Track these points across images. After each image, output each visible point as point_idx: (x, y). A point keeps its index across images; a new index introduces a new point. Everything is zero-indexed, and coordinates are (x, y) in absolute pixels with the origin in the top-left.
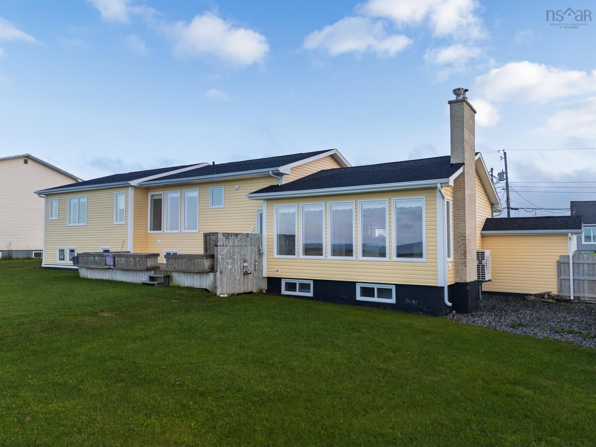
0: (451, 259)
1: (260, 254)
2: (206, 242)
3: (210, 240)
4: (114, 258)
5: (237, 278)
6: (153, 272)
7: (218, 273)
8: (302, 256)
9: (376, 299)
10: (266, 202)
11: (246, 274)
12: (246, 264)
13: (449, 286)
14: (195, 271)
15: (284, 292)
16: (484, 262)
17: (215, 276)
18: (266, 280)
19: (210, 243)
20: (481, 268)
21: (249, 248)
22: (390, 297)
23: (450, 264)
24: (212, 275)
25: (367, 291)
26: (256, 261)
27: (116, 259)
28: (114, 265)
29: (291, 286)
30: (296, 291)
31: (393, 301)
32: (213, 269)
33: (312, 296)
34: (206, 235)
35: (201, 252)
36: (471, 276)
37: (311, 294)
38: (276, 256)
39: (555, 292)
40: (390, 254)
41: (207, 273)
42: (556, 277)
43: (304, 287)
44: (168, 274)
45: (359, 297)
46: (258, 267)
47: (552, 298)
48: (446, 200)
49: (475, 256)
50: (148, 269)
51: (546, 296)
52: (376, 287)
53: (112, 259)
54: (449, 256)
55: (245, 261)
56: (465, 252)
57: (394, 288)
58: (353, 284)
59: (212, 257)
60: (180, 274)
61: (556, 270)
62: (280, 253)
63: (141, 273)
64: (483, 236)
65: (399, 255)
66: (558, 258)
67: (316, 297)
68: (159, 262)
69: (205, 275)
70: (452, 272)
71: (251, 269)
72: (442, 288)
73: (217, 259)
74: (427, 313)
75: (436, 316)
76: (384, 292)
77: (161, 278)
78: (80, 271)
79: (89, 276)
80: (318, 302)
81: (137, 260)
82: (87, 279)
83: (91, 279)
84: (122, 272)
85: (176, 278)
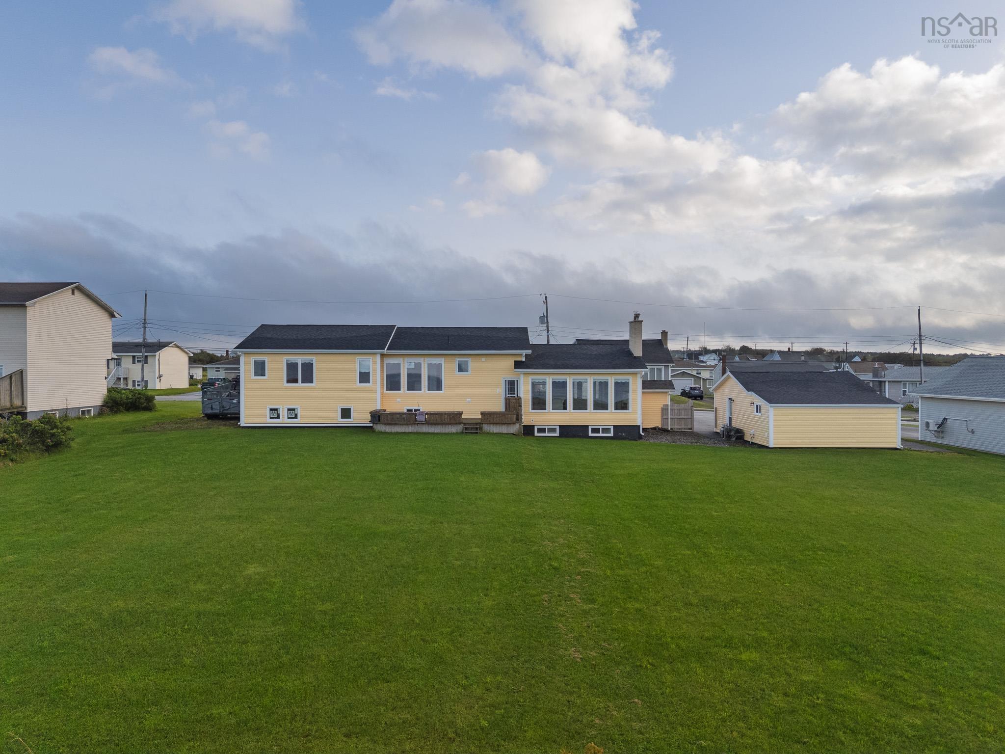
2: (506, 404)
3: (509, 402)
6: (461, 425)
8: (551, 411)
9: (601, 435)
14: (505, 422)
15: (536, 434)
17: (520, 425)
18: (523, 427)
19: (509, 404)
22: (610, 433)
24: (517, 425)
25: (596, 430)
27: (427, 416)
28: (426, 420)
29: (541, 430)
30: (545, 433)
31: (611, 434)
32: (518, 421)
35: (501, 409)
37: (557, 434)
38: (531, 411)
39: (660, 426)
40: (611, 408)
41: (515, 423)
43: (552, 430)
44: (479, 425)
45: (590, 434)
47: (660, 429)
50: (459, 423)
51: (657, 429)
52: (601, 428)
53: (424, 417)
57: (612, 428)
58: (585, 426)
60: (489, 425)
62: (535, 409)
63: (450, 426)
65: (616, 408)
67: (562, 435)
68: (464, 417)
69: (512, 425)
72: (639, 426)
74: (629, 439)
75: (635, 440)
76: (606, 430)
77: (473, 428)
78: (375, 427)
79: (387, 430)
80: (563, 439)
81: (451, 417)
82: (386, 433)
83: (391, 432)
84: (430, 426)
85: (486, 428)
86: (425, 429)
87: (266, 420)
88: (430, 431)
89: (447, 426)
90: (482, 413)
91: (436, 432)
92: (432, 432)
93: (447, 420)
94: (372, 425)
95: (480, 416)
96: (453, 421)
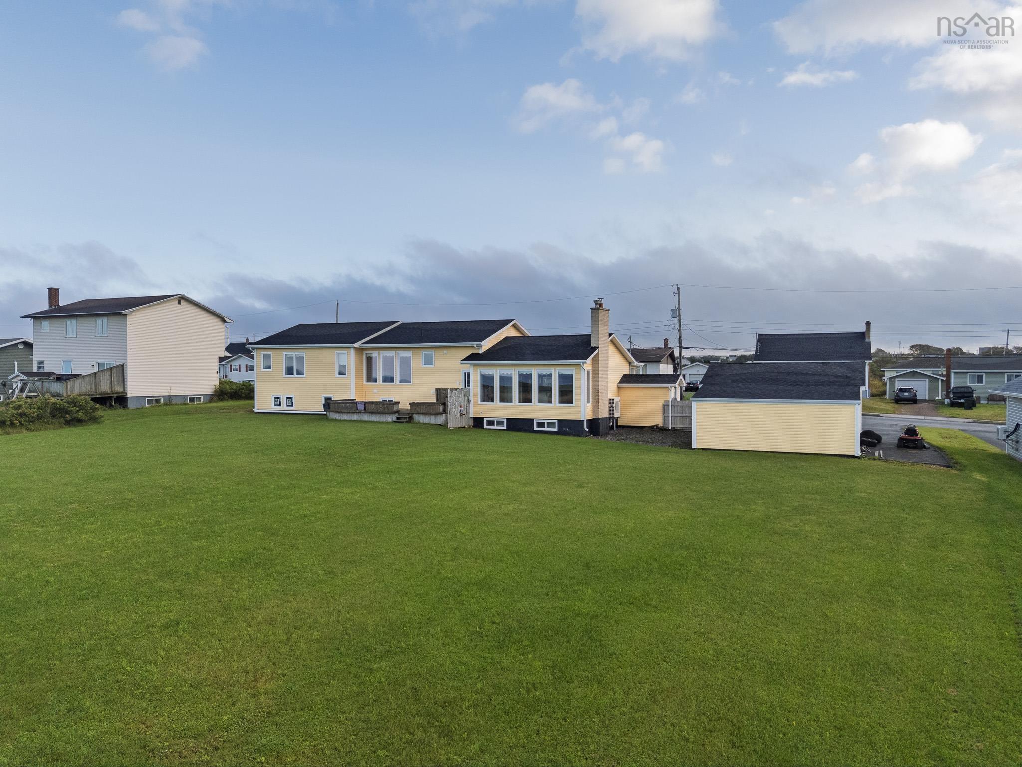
0: (590, 404)
1: (469, 402)
2: (437, 395)
3: (440, 393)
4: (365, 405)
5: (457, 417)
6: (397, 415)
7: (448, 414)
8: (498, 403)
9: (546, 429)
10: (472, 366)
11: (461, 415)
12: (462, 409)
13: (587, 420)
14: (434, 413)
15: (485, 427)
16: (614, 406)
17: (447, 416)
18: (472, 419)
19: (440, 395)
20: (611, 410)
21: (463, 397)
22: (555, 428)
23: (589, 408)
24: (444, 415)
25: (541, 425)
26: (466, 407)
27: (366, 405)
28: (365, 409)
29: (490, 423)
30: (494, 426)
31: (556, 430)
32: (445, 411)
33: (505, 429)
34: (437, 390)
35: (434, 400)
36: (604, 413)
38: (479, 403)
39: (661, 425)
40: (555, 402)
41: (441, 414)
42: (662, 415)
43: (500, 423)
44: (410, 415)
45: (536, 429)
46: (468, 411)
47: (659, 428)
48: (586, 370)
49: (607, 402)
50: (395, 413)
51: (655, 427)
52: (546, 422)
53: (363, 406)
54: (589, 402)
55: (461, 407)
56: (599, 400)
57: (557, 422)
58: (532, 420)
59: (444, 404)
60: (420, 415)
61: (662, 411)
62: (483, 401)
63: (387, 415)
64: (619, 388)
65: (560, 402)
66: (663, 403)
67: (509, 428)
68: (400, 408)
69: (439, 416)
70: (590, 412)
71: (464, 412)
72: (584, 421)
73: (447, 406)
74: (575, 436)
75: (580, 437)
76: (551, 425)
77: (405, 418)
78: (328, 414)
79: (337, 418)
80: (510, 433)
81: (385, 406)
82: (336, 420)
83: (340, 420)
84: (370, 415)
85: (417, 418)
86: (367, 417)
87: (271, 407)
88: (370, 420)
89: (384, 415)
90: (410, 404)
91: (375, 421)
92: (373, 420)
93: (381, 410)
94: (325, 413)
95: (409, 407)
96: (386, 411)
